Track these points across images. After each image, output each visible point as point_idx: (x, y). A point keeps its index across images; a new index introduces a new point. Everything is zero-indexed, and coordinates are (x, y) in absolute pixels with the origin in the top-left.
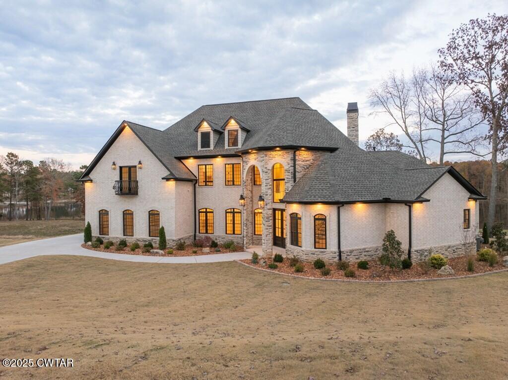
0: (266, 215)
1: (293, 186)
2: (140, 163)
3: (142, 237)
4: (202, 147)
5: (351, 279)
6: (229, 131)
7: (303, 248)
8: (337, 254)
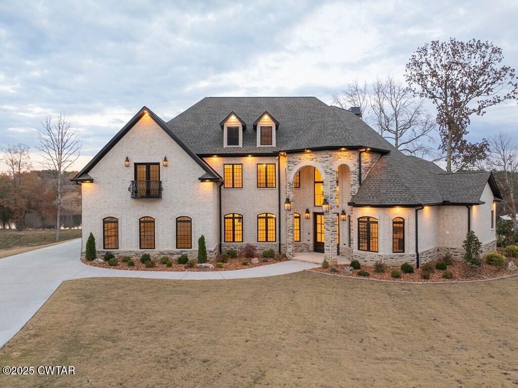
0: (331, 220)
1: (359, 189)
2: (165, 160)
3: (166, 249)
4: (229, 144)
5: (448, 281)
6: (261, 127)
7: (380, 253)
8: (416, 257)
